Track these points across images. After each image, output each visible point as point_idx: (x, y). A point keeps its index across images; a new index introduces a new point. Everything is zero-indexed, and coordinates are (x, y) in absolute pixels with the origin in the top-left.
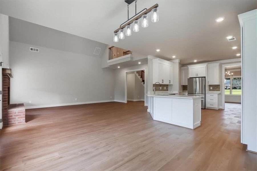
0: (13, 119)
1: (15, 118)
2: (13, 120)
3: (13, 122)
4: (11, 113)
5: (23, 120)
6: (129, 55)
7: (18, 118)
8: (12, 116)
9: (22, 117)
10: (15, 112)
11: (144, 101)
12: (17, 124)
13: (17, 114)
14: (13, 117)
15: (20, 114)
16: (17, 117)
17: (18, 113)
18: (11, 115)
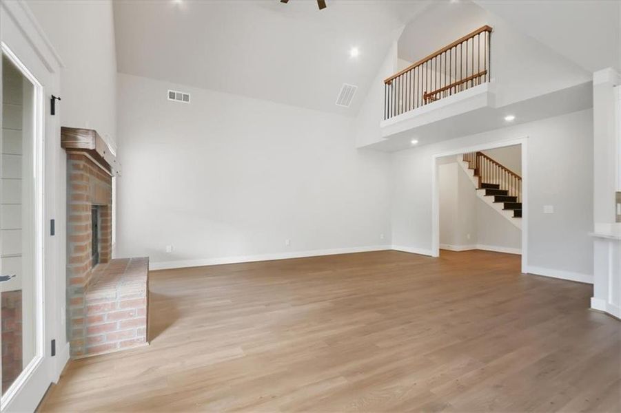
0: (105, 328)
1: (112, 327)
2: (103, 334)
3: (105, 342)
4: (98, 308)
5: (139, 332)
6: (482, 88)
7: (124, 325)
8: (100, 319)
9: (135, 323)
10: (110, 302)
11: (519, 256)
12: (119, 349)
13: (119, 309)
14: (106, 322)
15: (130, 309)
16: (118, 322)
17: (123, 305)
18: (96, 314)
